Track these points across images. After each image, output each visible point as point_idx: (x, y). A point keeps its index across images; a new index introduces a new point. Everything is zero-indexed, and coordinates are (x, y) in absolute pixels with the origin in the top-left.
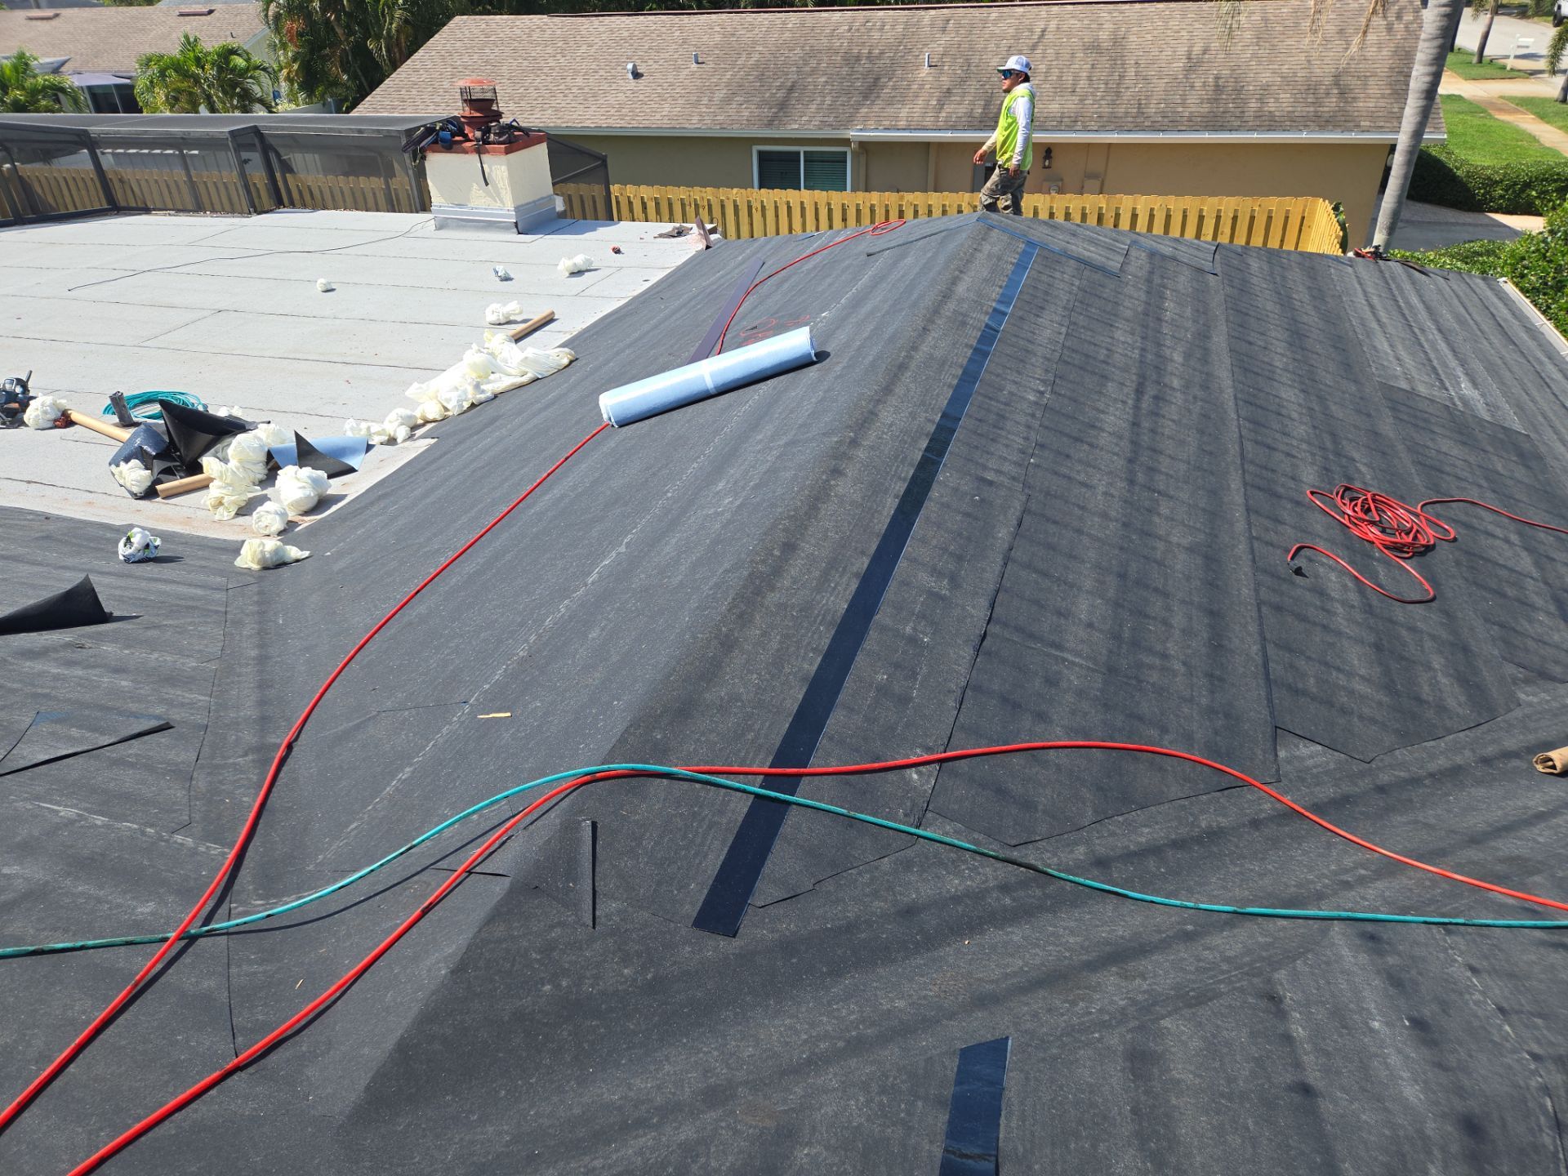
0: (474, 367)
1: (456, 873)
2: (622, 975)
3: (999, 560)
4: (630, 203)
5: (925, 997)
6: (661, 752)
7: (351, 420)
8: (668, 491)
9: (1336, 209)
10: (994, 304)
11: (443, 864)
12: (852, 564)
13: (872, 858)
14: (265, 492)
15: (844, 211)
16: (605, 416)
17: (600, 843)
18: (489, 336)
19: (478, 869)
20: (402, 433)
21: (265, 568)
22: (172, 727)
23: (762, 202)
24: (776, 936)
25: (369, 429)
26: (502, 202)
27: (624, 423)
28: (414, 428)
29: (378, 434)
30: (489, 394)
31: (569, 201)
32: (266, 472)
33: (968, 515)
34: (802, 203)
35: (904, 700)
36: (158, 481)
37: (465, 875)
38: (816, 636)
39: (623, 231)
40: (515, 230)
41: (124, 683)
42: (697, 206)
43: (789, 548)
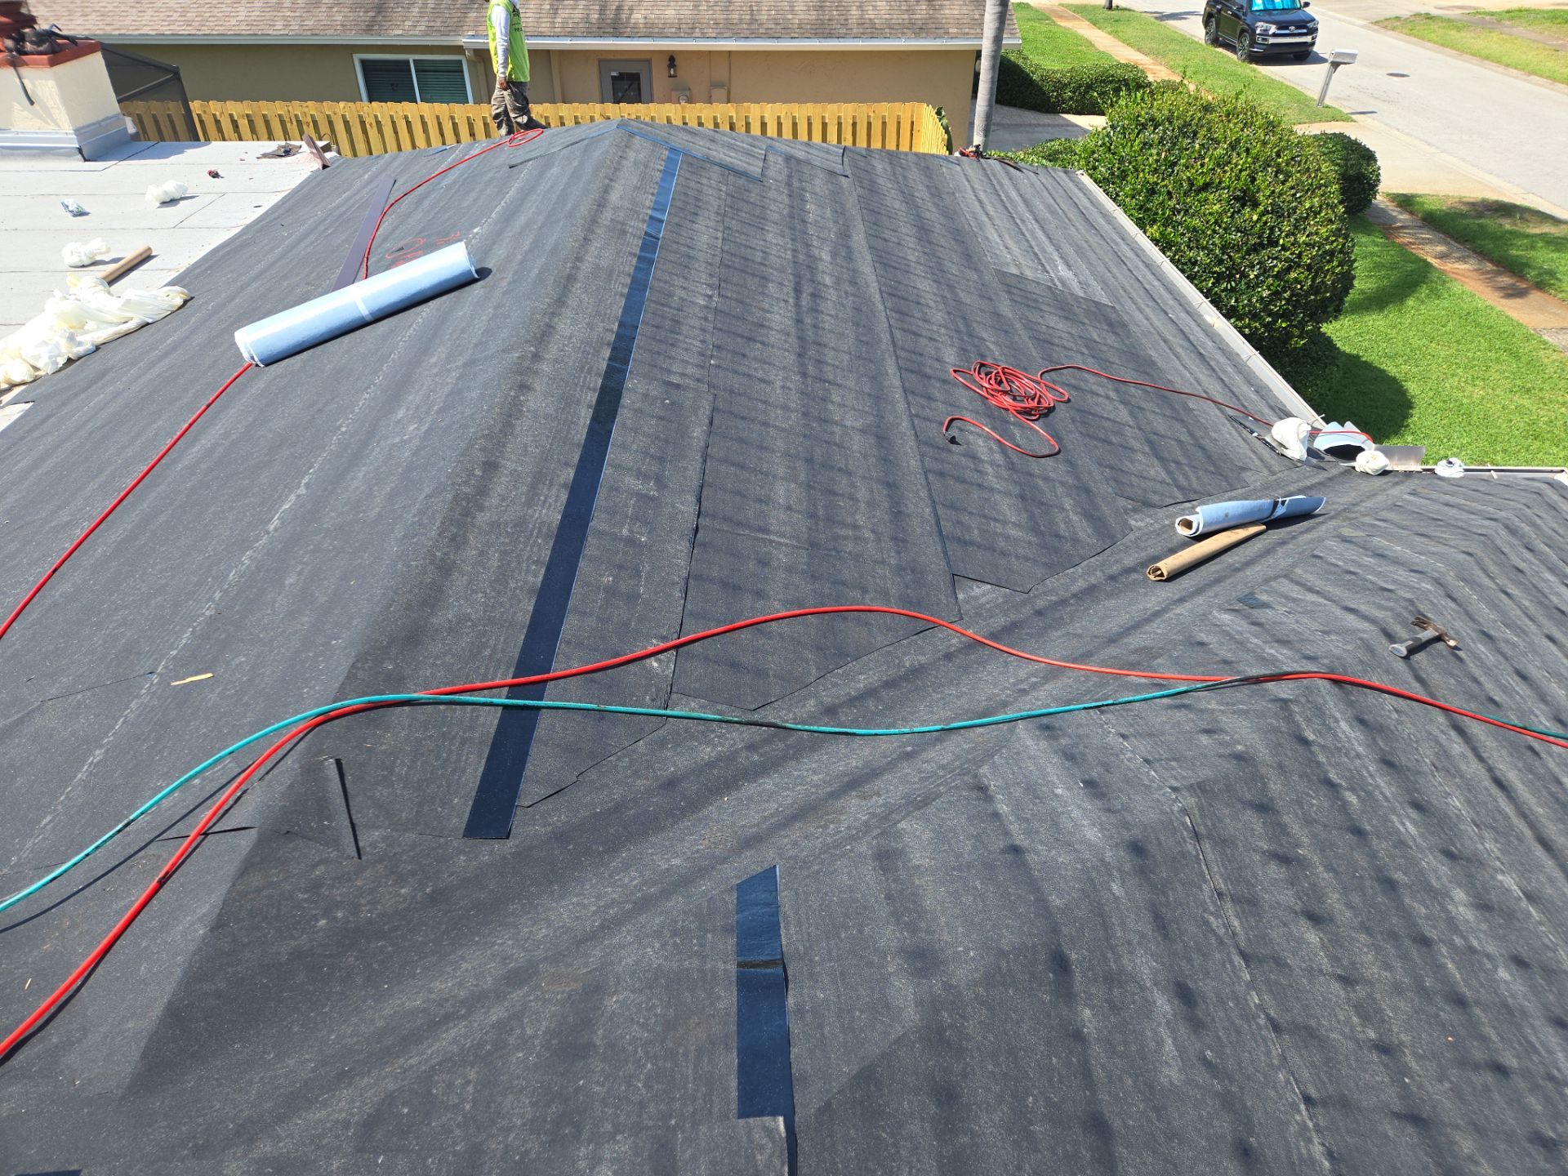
0: (64, 316)
1: (189, 839)
2: (399, 895)
3: (698, 457)
4: (217, 122)
5: (697, 851)
6: (396, 682)
8: (341, 426)
9: (939, 113)
10: (650, 212)
11: (172, 833)
12: (558, 476)
13: (627, 744)
15: (471, 126)
16: (246, 356)
17: (348, 778)
18: (73, 281)
19: (215, 829)
23: (376, 117)
24: (549, 829)
26: (57, 124)
27: (270, 361)
30: (88, 346)
31: (139, 121)
33: (661, 418)
34: (422, 117)
35: (633, 597)
37: (200, 838)
38: (535, 549)
39: (215, 153)
40: (80, 156)
42: (299, 123)
43: (491, 467)
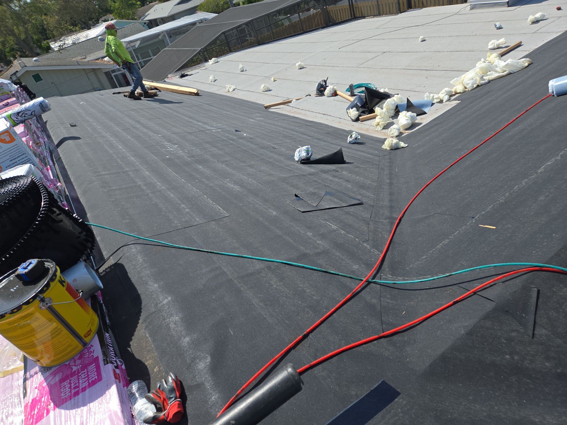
0: (482, 69)
1: (469, 292)
7: (427, 93)
14: (393, 121)
16: (551, 91)
18: (489, 55)
20: (446, 98)
21: (391, 149)
22: (363, 204)
25: (433, 96)
27: (559, 95)
28: (451, 96)
29: (437, 98)
30: (486, 81)
32: (395, 113)
36: (360, 116)
40: (507, 5)
41: (349, 186)
